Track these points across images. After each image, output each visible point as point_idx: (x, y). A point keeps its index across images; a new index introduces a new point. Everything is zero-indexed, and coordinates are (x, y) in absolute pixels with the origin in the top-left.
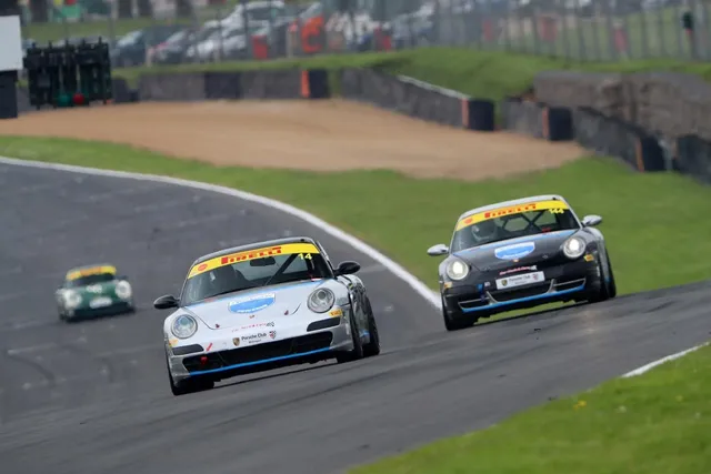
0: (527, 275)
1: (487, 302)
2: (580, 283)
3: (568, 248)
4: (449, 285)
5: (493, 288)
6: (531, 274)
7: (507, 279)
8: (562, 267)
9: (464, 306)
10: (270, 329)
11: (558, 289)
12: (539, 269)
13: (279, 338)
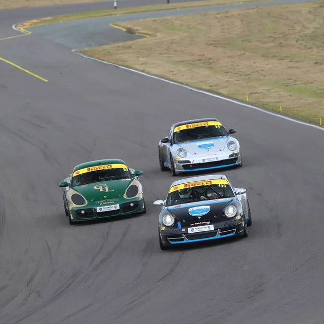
0: (204, 226)
1: (182, 240)
2: (233, 232)
3: (228, 211)
4: (163, 228)
5: (186, 233)
6: (206, 226)
7: (194, 228)
8: (224, 223)
9: (171, 240)
10: (216, 156)
11: (221, 234)
12: (211, 224)
13: (219, 160)
